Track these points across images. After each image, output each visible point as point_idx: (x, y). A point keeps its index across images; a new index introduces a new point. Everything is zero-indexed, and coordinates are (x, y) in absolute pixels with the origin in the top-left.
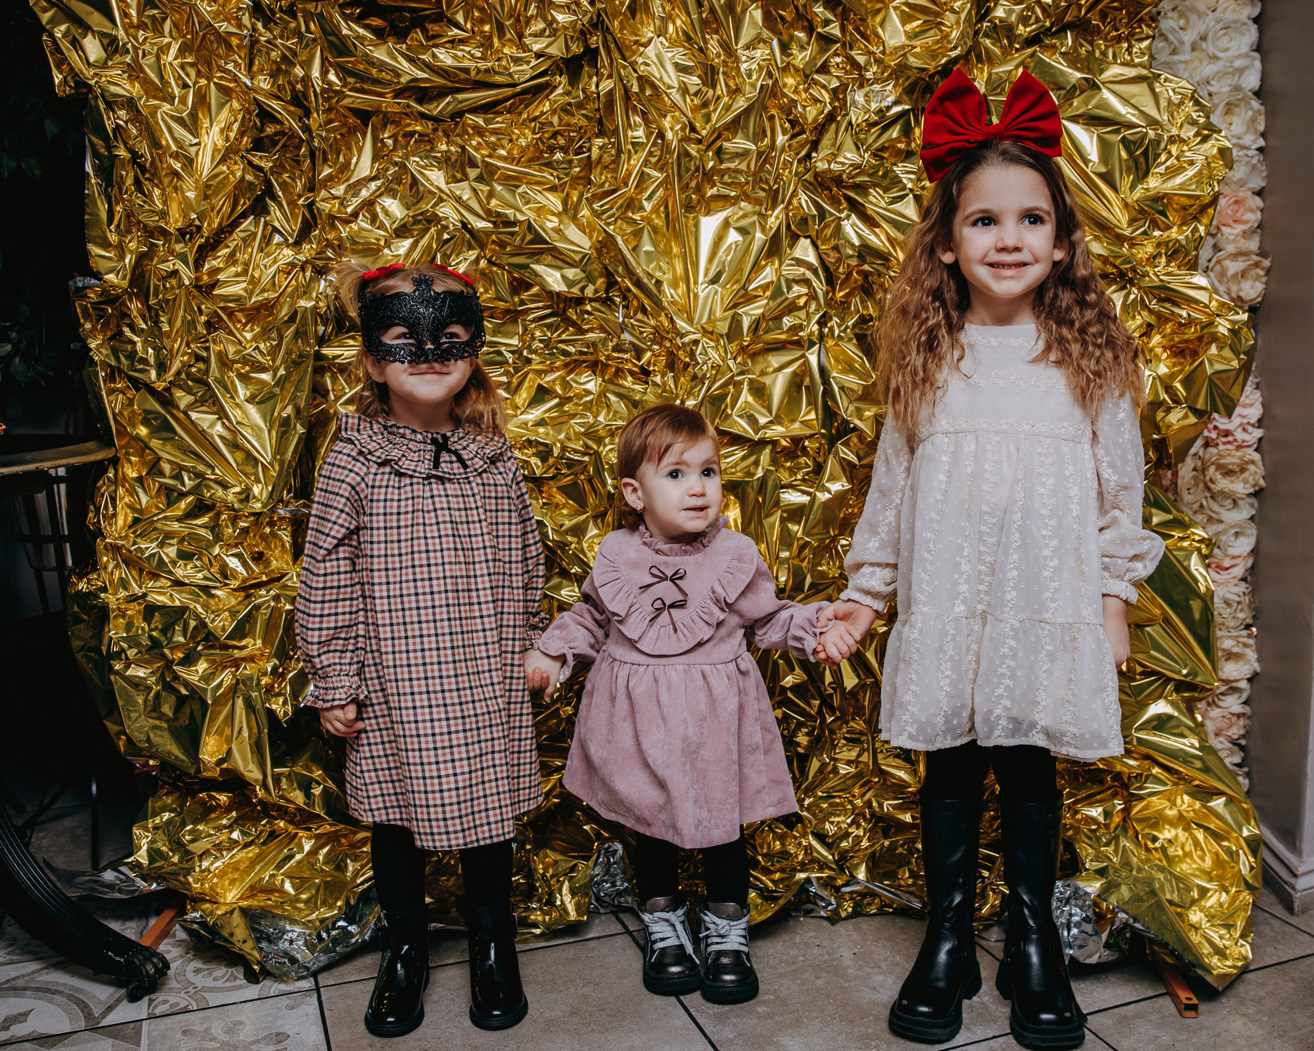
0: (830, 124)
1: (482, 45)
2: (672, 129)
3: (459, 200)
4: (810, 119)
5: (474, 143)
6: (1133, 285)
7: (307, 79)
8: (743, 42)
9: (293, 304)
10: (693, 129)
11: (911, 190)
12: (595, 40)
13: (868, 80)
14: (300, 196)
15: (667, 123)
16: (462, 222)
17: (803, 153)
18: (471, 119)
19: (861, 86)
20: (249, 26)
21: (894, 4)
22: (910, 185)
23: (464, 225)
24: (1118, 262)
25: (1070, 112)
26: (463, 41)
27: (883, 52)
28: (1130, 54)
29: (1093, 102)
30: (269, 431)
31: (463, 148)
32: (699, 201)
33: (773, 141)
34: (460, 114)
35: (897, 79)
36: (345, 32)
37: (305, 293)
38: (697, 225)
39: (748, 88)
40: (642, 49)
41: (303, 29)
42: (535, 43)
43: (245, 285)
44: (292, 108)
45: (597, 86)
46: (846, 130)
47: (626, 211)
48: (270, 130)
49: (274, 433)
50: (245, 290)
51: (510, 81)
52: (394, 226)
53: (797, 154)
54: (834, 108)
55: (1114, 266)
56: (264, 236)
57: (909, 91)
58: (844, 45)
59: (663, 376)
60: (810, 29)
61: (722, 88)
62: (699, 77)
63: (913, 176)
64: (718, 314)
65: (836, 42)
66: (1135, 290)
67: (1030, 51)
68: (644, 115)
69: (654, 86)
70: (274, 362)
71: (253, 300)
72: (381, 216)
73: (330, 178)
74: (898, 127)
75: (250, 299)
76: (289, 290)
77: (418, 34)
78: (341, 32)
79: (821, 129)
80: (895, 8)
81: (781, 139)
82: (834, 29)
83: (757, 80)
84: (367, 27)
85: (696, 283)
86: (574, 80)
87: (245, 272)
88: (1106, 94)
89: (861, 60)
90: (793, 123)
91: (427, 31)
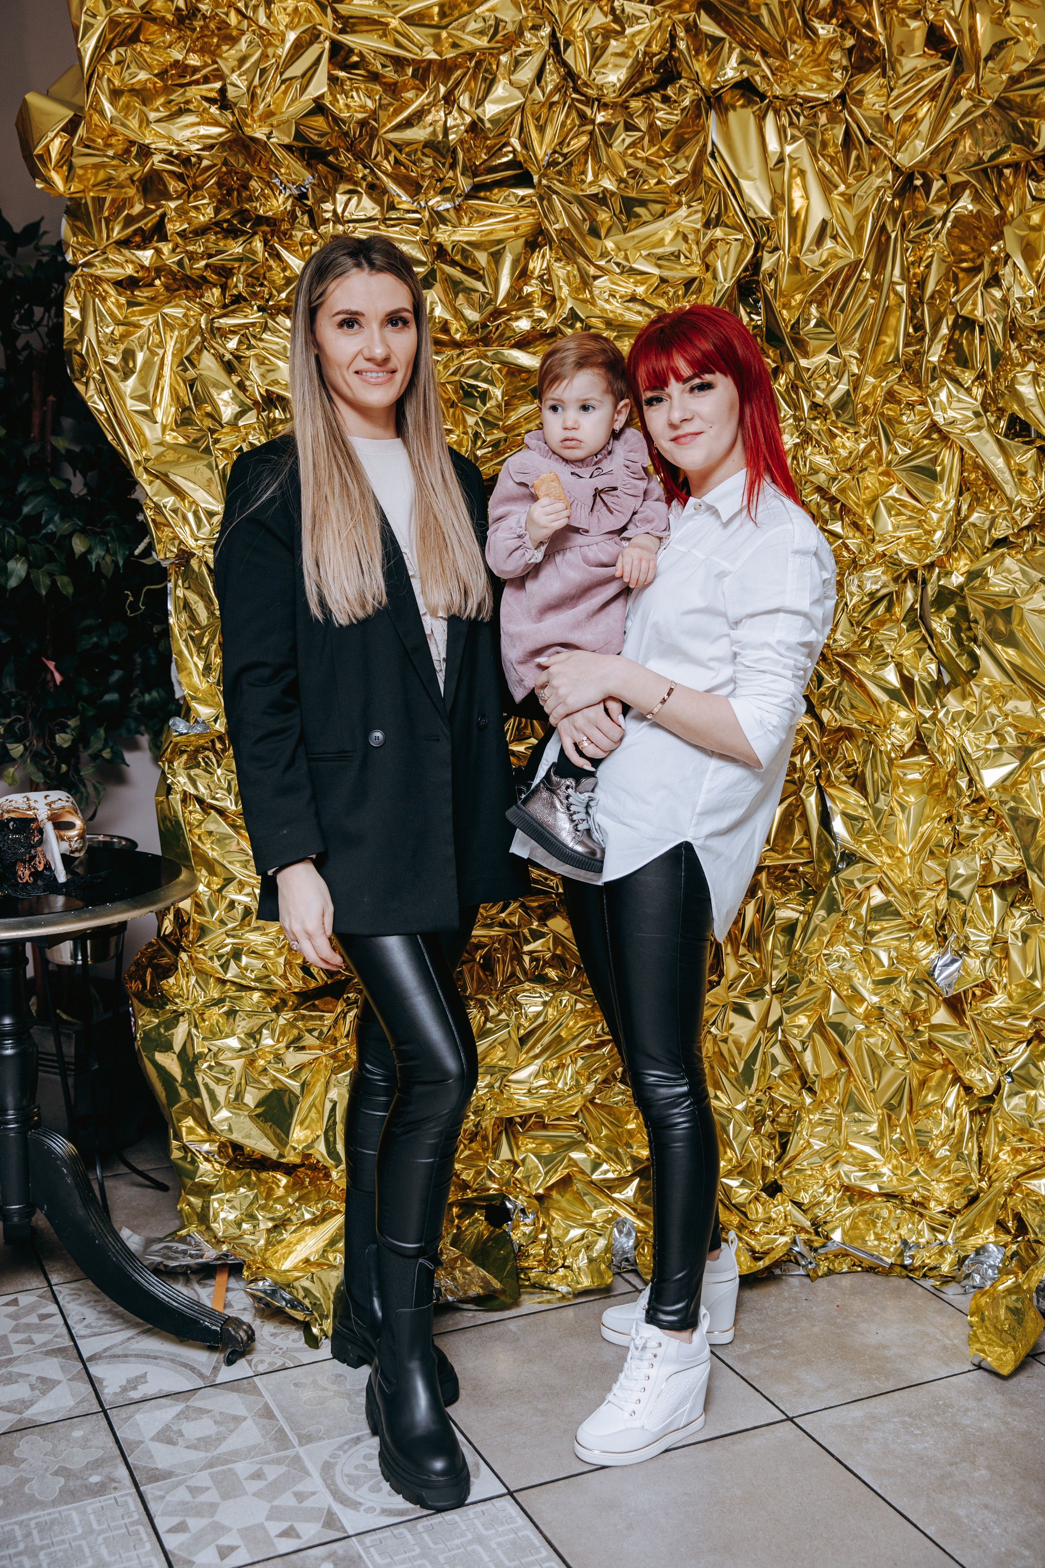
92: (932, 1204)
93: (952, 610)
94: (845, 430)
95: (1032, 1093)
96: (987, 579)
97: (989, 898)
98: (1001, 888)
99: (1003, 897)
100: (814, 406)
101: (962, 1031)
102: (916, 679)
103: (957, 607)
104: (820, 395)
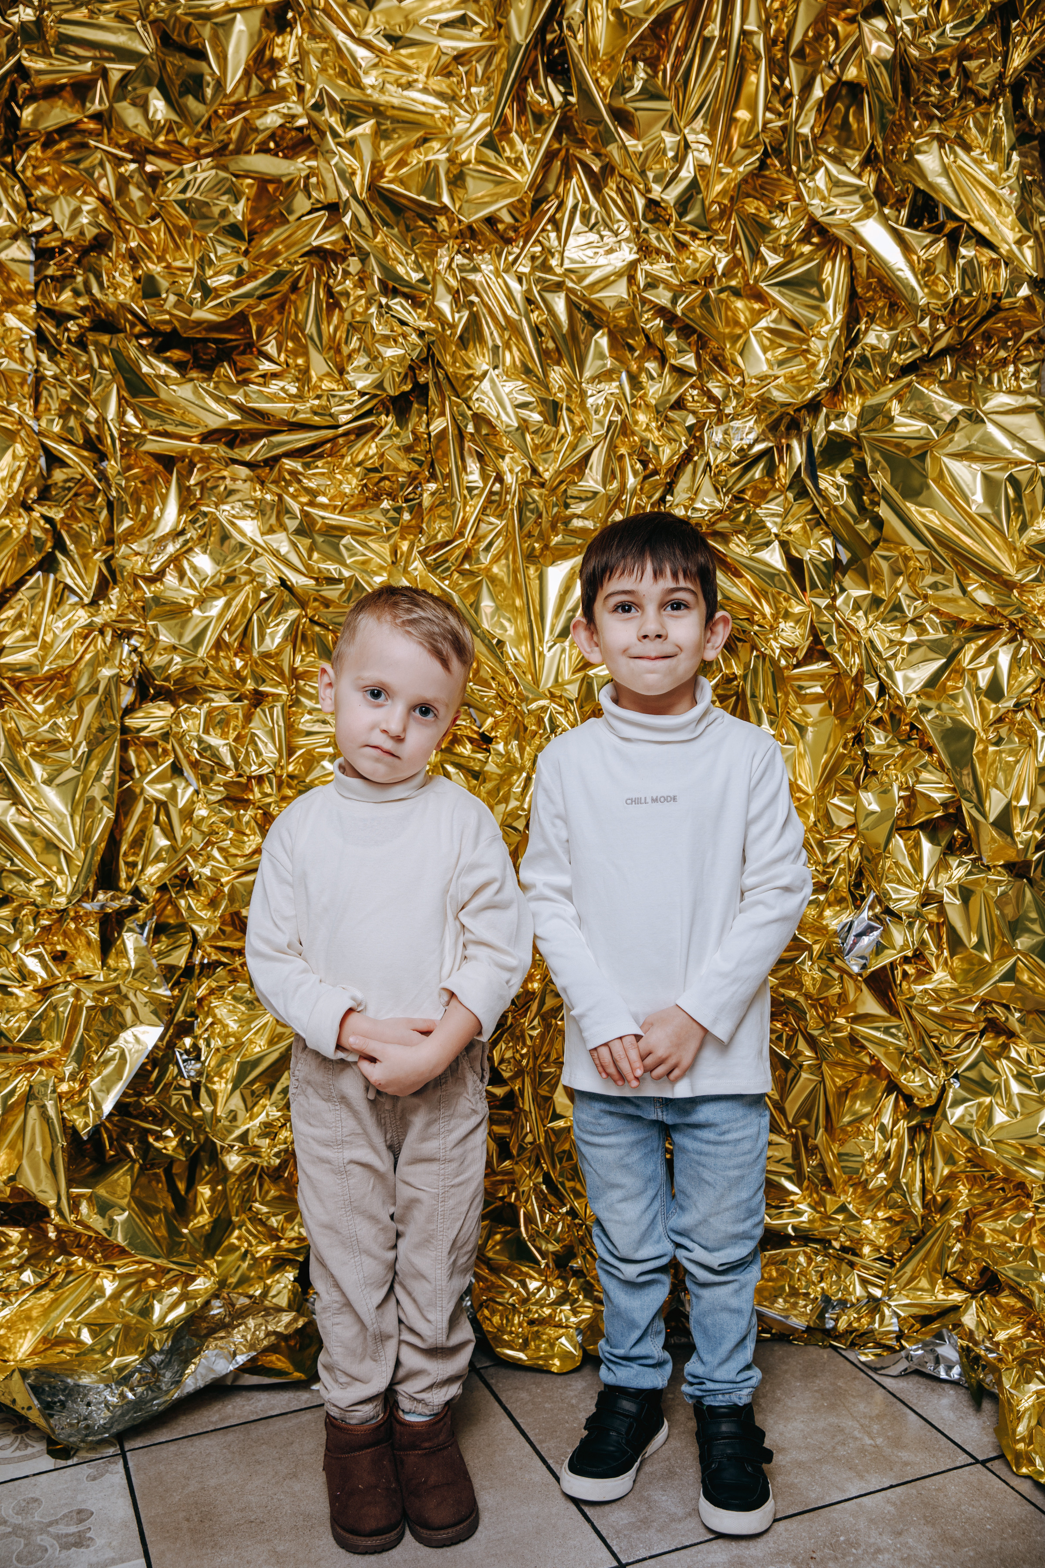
0: (686, 465)
1: (298, 380)
2: (511, 471)
3: (276, 554)
4: (664, 459)
5: (291, 490)
6: (1024, 637)
7: (101, 421)
8: (587, 374)
9: (92, 675)
10: (535, 471)
11: (776, 535)
12: (425, 377)
13: (727, 416)
14: (95, 551)
15: (505, 465)
16: (280, 579)
17: (657, 496)
18: (289, 464)
19: (720, 422)
20: (33, 360)
21: (755, 328)
22: (774, 530)
23: (283, 582)
24: (1005, 613)
25: (951, 449)
26: (275, 375)
27: (743, 384)
28: (1017, 379)
29: (977, 436)
30: (72, 817)
31: (280, 497)
32: (542, 550)
33: (623, 484)
34: (276, 459)
35: (759, 414)
36: (145, 369)
37: (107, 659)
38: (541, 577)
39: (595, 426)
40: (476, 383)
41: (96, 364)
42: (359, 379)
43: (35, 650)
44: (86, 454)
45: (428, 425)
46: (704, 472)
47: (462, 563)
48: (59, 475)
49: (77, 819)
50: (35, 655)
51: (331, 422)
52: (204, 585)
53: (650, 497)
54: (691, 447)
55: (1005, 617)
56: (55, 595)
57: (773, 428)
58: (700, 377)
59: (506, 744)
60: (663, 360)
61: (565, 427)
62: (541, 413)
63: (778, 520)
64: (567, 675)
65: (691, 375)
66: (1025, 642)
67: (906, 380)
68: (480, 457)
69: (489, 423)
70: (74, 738)
71: (46, 668)
72: (189, 573)
73: (130, 532)
74: (761, 465)
75: (42, 666)
76: (88, 657)
77: (226, 370)
78: (140, 369)
79: (676, 471)
80: (756, 334)
81: (631, 481)
82: (689, 361)
83: (605, 416)
84: (167, 361)
85: (541, 641)
86: (402, 419)
87: (35, 635)
88: (991, 428)
89: (717, 392)
90: (644, 464)
91: (235, 364)
92: (866, 1250)
93: (848, 465)
94: (694, 235)
95: (988, 1100)
96: (891, 419)
97: (917, 844)
98: (931, 828)
99: (933, 840)
100: (652, 204)
101: (895, 1022)
102: (807, 558)
103: (855, 462)
104: (657, 188)
